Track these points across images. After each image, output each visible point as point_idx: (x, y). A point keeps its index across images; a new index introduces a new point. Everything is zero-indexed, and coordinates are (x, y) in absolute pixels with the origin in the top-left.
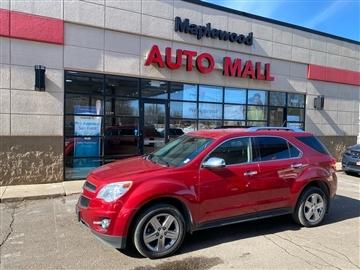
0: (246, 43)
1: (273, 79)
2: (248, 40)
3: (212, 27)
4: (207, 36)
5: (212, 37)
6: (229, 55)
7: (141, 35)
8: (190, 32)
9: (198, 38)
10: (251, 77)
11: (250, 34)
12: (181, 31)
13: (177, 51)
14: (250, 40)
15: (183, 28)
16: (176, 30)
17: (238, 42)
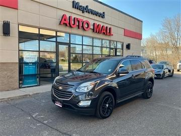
0: (102, 17)
1: (112, 35)
3: (89, 8)
4: (87, 12)
5: (89, 13)
6: (95, 22)
7: (57, 8)
8: (80, 9)
9: (83, 12)
11: (104, 13)
12: (75, 8)
13: (74, 18)
14: (104, 16)
15: (77, 7)
16: (73, 7)
17: (99, 16)
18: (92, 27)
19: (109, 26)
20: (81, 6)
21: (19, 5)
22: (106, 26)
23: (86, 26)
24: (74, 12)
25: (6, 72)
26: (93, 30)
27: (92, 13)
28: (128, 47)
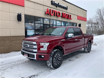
1: (72, 19)
7: (43, 5)
8: (55, 5)
10: (67, 18)
12: (53, 5)
13: (52, 10)
14: (67, 8)
16: (52, 4)
17: (65, 9)
18: (61, 15)
19: (70, 14)
20: (55, 4)
21: (25, 4)
22: (68, 14)
24: (52, 7)
25: (19, 41)
26: (62, 17)
27: (61, 7)
28: (80, 25)
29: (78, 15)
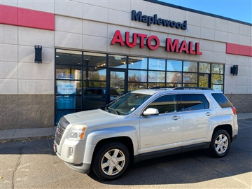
0: (182, 28)
1: (201, 54)
2: (183, 26)
3: (158, 17)
4: (154, 23)
5: (158, 24)
6: (170, 37)
7: (108, 23)
8: (142, 21)
9: (148, 25)
10: (185, 52)
11: (185, 22)
12: (136, 20)
14: (185, 26)
15: (137, 18)
16: (132, 20)
17: (177, 28)
18: (163, 44)
20: (145, 17)
21: (56, 25)
23: (153, 43)
24: (133, 26)
26: (166, 48)
27: (164, 25)
29: (229, 42)
